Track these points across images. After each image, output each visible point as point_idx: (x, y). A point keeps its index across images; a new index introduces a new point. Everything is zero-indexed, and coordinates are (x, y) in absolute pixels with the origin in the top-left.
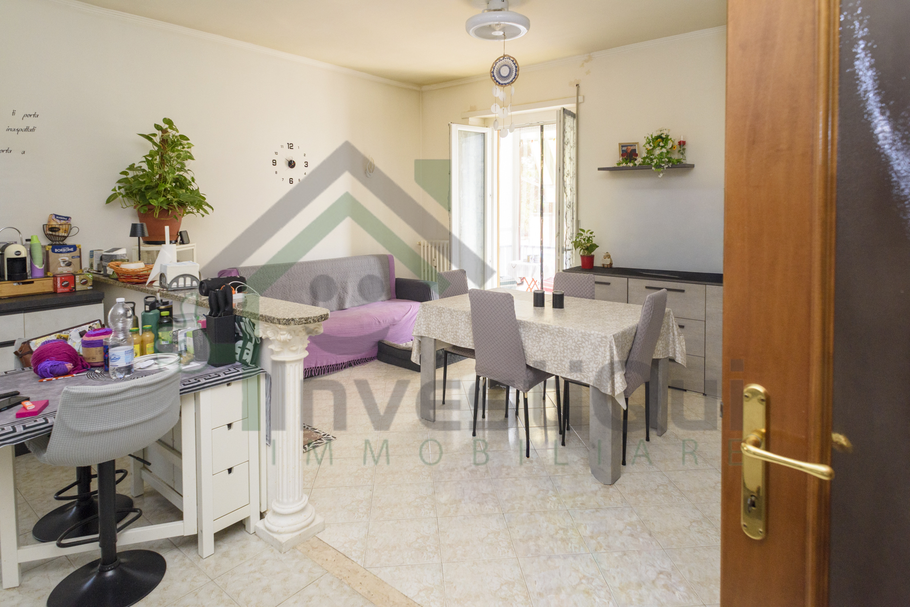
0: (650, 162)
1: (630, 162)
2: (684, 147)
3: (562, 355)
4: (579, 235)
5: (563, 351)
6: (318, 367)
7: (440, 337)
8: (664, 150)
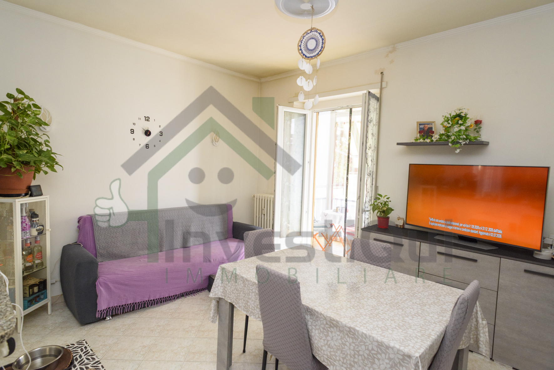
0: (446, 139)
1: (427, 138)
2: (479, 126)
3: (352, 359)
4: (376, 199)
5: (354, 356)
6: (151, 300)
7: (234, 302)
8: (463, 128)
